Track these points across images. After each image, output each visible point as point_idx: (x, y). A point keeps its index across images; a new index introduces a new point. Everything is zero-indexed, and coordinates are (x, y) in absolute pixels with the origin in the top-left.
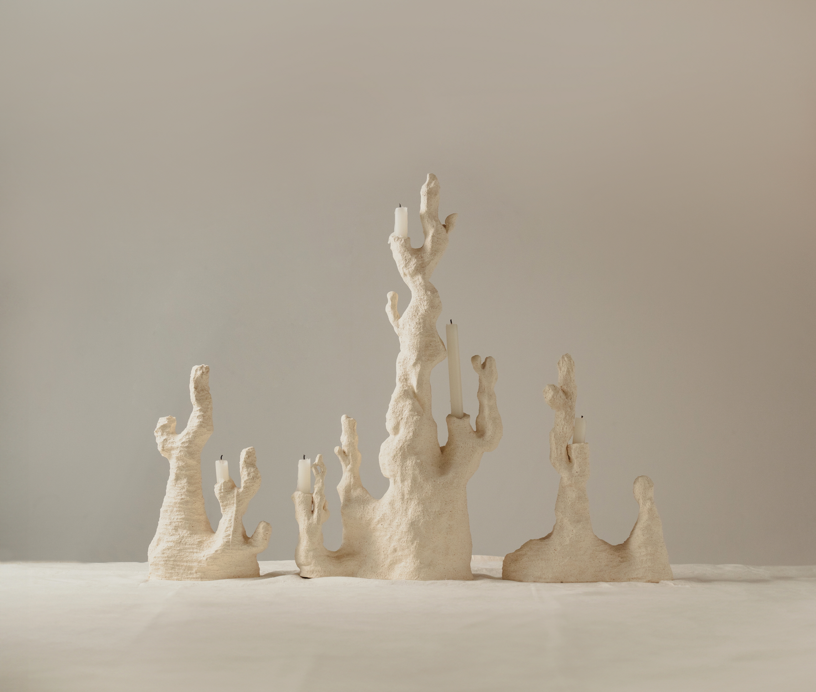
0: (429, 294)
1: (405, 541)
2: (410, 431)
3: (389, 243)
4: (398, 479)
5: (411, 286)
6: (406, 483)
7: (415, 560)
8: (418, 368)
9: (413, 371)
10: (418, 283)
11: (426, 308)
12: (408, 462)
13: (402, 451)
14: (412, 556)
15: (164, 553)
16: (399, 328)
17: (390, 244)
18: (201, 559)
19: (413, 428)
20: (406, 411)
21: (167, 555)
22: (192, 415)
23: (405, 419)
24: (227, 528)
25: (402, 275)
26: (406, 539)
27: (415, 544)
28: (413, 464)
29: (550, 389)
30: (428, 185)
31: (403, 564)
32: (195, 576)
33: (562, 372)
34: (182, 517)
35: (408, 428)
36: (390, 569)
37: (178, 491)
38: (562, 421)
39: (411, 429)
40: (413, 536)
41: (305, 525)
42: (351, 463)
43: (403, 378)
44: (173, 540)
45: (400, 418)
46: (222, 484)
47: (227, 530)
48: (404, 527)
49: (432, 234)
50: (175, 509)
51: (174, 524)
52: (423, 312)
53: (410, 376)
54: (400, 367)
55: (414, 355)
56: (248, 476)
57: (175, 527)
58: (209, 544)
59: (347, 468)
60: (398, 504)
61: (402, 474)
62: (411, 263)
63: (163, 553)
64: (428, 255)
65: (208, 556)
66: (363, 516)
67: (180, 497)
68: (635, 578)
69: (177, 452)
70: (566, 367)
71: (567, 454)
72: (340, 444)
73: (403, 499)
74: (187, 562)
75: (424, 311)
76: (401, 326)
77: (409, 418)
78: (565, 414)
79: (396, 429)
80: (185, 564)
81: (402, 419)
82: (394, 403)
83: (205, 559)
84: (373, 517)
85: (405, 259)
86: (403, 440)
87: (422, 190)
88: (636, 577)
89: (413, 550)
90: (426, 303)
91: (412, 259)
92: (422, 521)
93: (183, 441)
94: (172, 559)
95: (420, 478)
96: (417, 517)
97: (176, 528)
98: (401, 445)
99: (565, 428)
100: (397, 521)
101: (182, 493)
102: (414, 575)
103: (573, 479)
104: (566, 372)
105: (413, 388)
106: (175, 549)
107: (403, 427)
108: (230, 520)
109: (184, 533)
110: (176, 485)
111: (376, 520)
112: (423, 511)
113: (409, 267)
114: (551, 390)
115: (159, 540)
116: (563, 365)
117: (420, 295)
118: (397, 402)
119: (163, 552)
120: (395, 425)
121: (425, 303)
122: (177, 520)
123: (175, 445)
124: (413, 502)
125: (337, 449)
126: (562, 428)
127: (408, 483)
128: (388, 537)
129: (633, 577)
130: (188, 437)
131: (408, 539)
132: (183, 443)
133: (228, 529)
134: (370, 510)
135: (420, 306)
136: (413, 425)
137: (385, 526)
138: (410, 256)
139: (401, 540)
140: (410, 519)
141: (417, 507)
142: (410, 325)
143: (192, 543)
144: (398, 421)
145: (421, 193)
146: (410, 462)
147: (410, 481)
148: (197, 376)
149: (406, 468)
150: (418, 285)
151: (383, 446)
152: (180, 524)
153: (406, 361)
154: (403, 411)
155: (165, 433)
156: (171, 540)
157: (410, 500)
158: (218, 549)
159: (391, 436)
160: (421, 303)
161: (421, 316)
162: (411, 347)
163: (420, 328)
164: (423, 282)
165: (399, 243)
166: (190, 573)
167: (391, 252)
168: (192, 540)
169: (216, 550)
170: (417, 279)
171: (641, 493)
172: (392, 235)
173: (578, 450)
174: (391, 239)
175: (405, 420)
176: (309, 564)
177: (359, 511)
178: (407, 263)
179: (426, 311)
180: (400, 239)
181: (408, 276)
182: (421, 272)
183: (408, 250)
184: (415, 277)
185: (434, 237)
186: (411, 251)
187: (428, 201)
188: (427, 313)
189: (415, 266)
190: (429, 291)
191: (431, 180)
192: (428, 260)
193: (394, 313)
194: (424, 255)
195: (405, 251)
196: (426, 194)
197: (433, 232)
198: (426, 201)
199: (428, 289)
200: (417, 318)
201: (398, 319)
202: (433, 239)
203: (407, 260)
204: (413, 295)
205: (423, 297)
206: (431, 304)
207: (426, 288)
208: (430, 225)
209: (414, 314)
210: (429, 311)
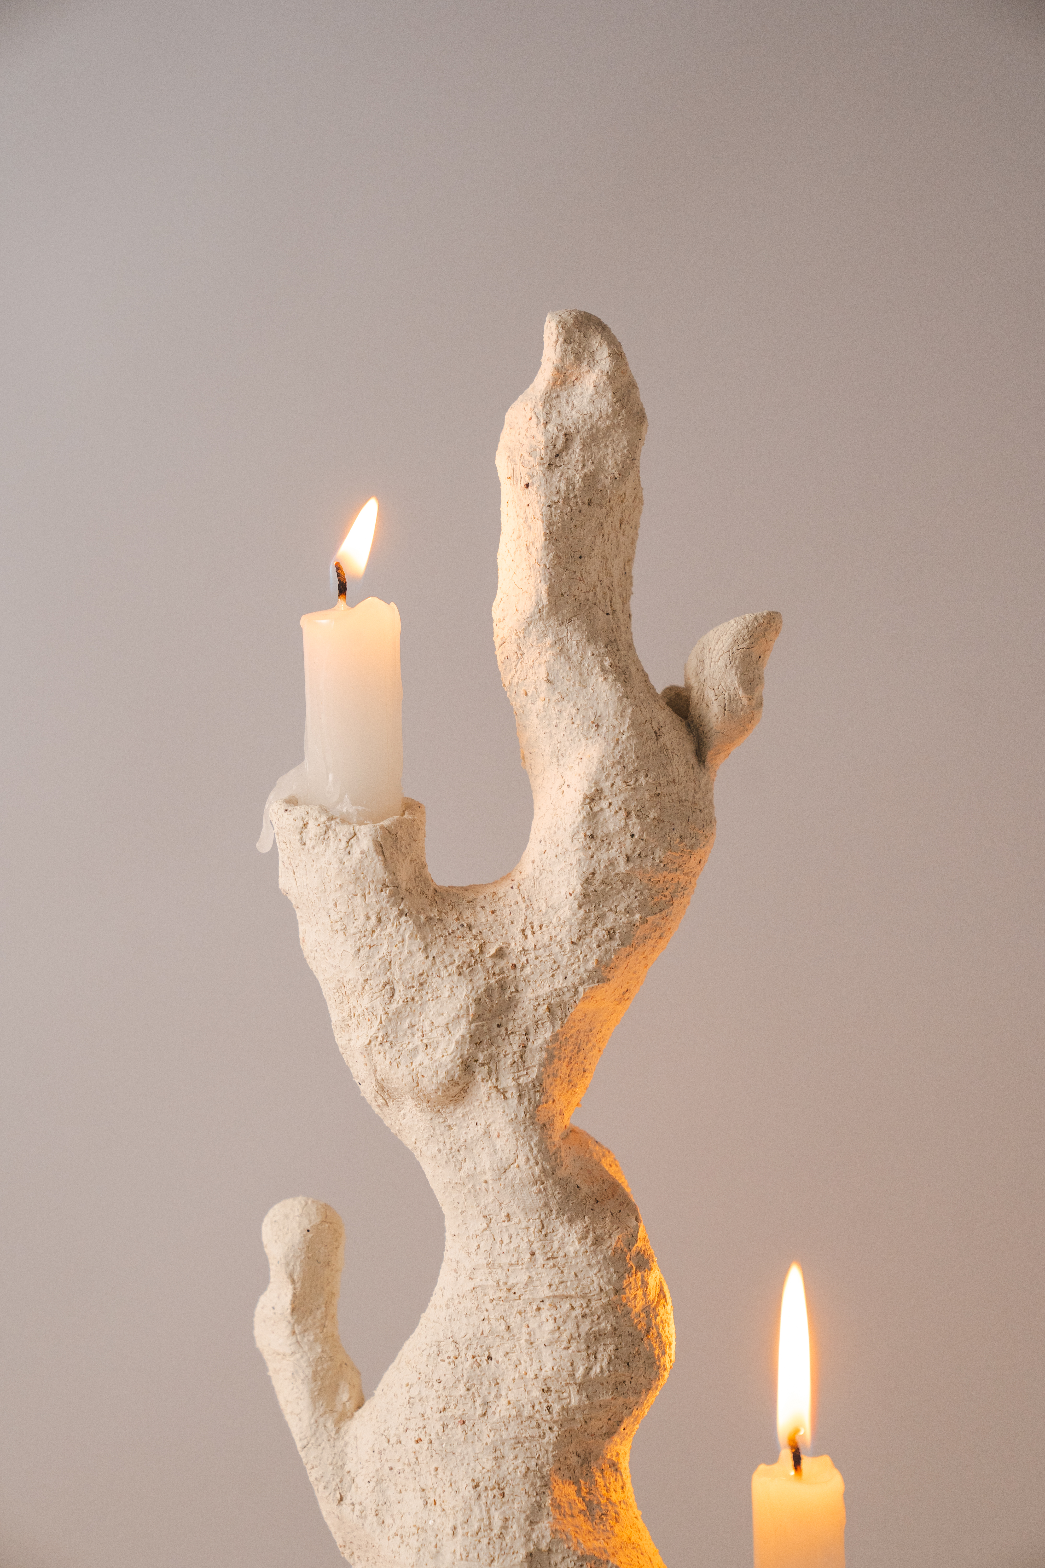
0: (571, 1250)
3: (263, 846)
5: (439, 1174)
10: (486, 1162)
11: (547, 1371)
16: (346, 1508)
17: (274, 851)
25: (369, 1091)
30: (550, 400)
49: (586, 784)
52: (524, 1398)
62: (432, 1009)
64: (556, 949)
75: (536, 1393)
85: (384, 980)
87: (506, 437)
90: (550, 1326)
91: (435, 981)
113: (416, 1041)
117: (504, 1260)
121: (544, 1324)
135: (508, 1346)
138: (421, 956)
142: (433, 1494)
145: (502, 464)
150: (489, 1176)
160: (515, 1321)
161: (514, 1429)
163: (501, 1536)
164: (521, 1161)
165: (335, 865)
170: (474, 1132)
172: (288, 784)
174: (280, 816)
178: (398, 1013)
179: (547, 1391)
180: (344, 830)
181: (409, 1104)
182: (507, 1081)
183: (401, 913)
184: (460, 1112)
185: (604, 804)
186: (429, 919)
187: (550, 524)
188: (556, 1408)
189: (458, 1036)
190: (571, 1221)
191: (578, 358)
192: (559, 982)
193: (315, 1373)
194: (530, 944)
195: (379, 920)
196: (539, 470)
197: (595, 767)
198: (539, 528)
199: (561, 1211)
200: (478, 1447)
201: (343, 1418)
202: (592, 817)
203: (399, 988)
204: (453, 1250)
205: (520, 1277)
206: (585, 1326)
207: (546, 1205)
208: (568, 707)
209: (458, 1413)
210: (573, 1389)
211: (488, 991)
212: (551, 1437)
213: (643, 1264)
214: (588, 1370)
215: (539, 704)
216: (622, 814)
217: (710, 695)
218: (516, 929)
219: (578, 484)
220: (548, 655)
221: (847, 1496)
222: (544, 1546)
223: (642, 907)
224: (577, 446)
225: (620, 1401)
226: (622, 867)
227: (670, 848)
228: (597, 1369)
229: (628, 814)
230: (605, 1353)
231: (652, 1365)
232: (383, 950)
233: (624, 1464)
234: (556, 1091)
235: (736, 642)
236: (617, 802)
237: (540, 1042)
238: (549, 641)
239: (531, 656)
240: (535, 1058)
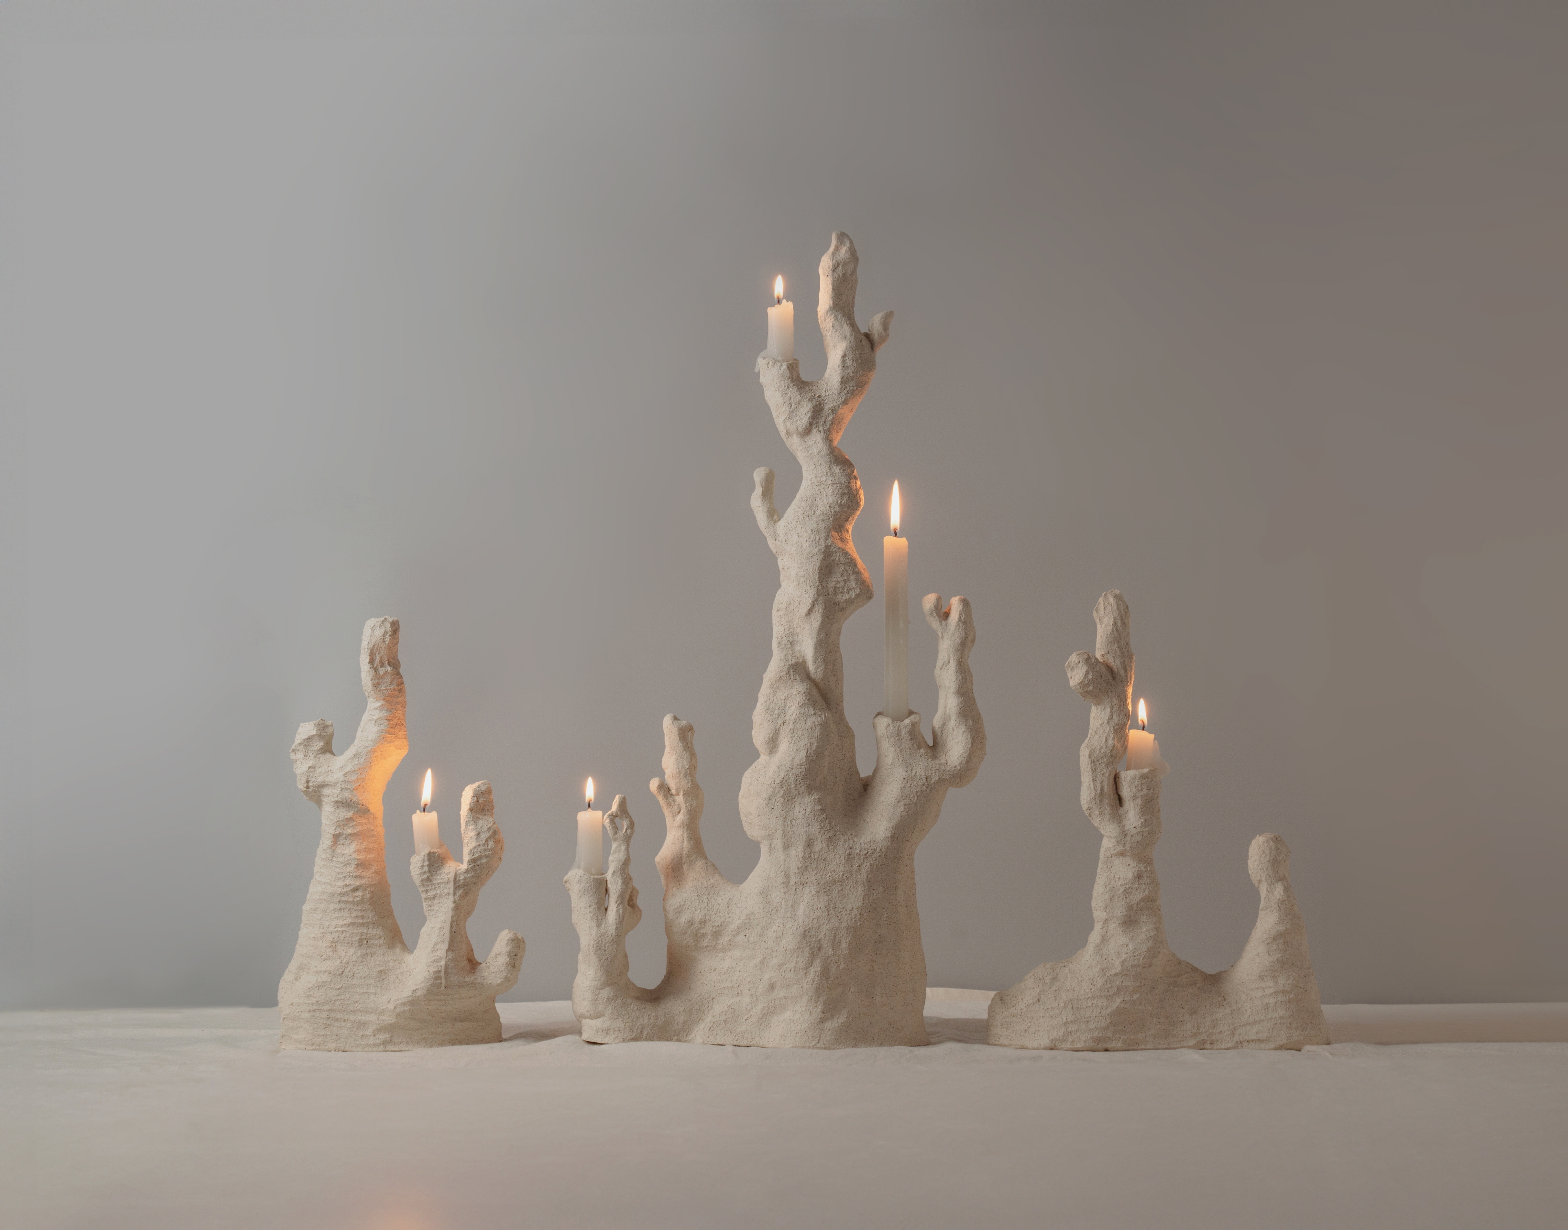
0: (837, 472)
1: (793, 970)
2: (802, 748)
3: (756, 370)
4: (778, 843)
5: (801, 456)
6: (793, 852)
7: (811, 1008)
8: (816, 620)
9: (807, 628)
10: (815, 450)
11: (831, 502)
12: (797, 810)
13: (785, 788)
14: (805, 998)
15: (311, 995)
16: (777, 541)
17: (759, 372)
18: (384, 1007)
19: (806, 741)
20: (793, 708)
21: (315, 999)
22: (365, 717)
23: (791, 723)
24: (436, 944)
25: (783, 435)
26: (793, 965)
27: (812, 975)
28: (807, 813)
29: (1081, 661)
30: (833, 254)
31: (788, 1014)
32: (371, 1041)
33: (1103, 626)
34: (345, 922)
35: (797, 742)
36: (763, 1025)
37: (338, 870)
38: (1104, 724)
39: (802, 743)
40: (807, 959)
41: (591, 938)
42: (682, 811)
43: (785, 640)
44: (328, 969)
45: (780, 722)
46: (426, 855)
47: (435, 949)
48: (790, 941)
49: (842, 353)
50: (332, 907)
51: (329, 937)
52: (824, 510)
53: (800, 637)
54: (779, 618)
55: (807, 596)
56: (477, 838)
57: (333, 942)
58: (400, 977)
59: (676, 820)
60: (777, 896)
61: (784, 835)
62: (801, 410)
63: (308, 996)
64: (834, 395)
65: (398, 1002)
66: (707, 917)
67: (340, 883)
68: (1253, 1041)
69: (335, 791)
70: (1113, 617)
71: (1115, 791)
72: (661, 773)
73: (786, 883)
74: (354, 1012)
75: (828, 508)
76: (782, 537)
77: (798, 720)
78: (1111, 711)
79: (773, 743)
80: (352, 1017)
81: (784, 723)
82: (768, 691)
83: (391, 1007)
84: (727, 920)
85: (789, 402)
86: (788, 765)
87: (822, 264)
88: (1255, 1037)
89: (807, 986)
90: (832, 491)
91: (802, 403)
92: (825, 928)
93: (348, 769)
94: (326, 1007)
95: (822, 842)
96: (815, 921)
97: (334, 945)
98: (782, 776)
99: (1111, 739)
100: (775, 928)
101: (345, 875)
102: (810, 1037)
103: (1128, 843)
104: (1111, 628)
105: (805, 662)
106: (332, 986)
107: (786, 740)
108: (441, 928)
109: (350, 953)
110: (334, 859)
111: (733, 927)
112: (828, 908)
113: (797, 418)
114: (1081, 663)
115: (301, 968)
116: (1107, 612)
117: (820, 475)
118: (774, 688)
119: (308, 993)
120: (771, 735)
121: (830, 491)
122: (336, 929)
123: (331, 779)
124: (807, 891)
125: (654, 784)
126: (1104, 740)
127: (797, 851)
128: (758, 960)
129: (1250, 1038)
130: (356, 763)
131: (798, 964)
132: (346, 773)
133: (438, 947)
134: (721, 905)
135: (820, 497)
136: (806, 736)
137: (751, 939)
138: (799, 396)
139: (785, 967)
140: (801, 924)
141: (816, 900)
142: (800, 535)
143: (365, 975)
144: (777, 727)
145: (821, 271)
146: (802, 809)
147: (800, 848)
148: (374, 640)
149: (794, 822)
150: (816, 454)
151: (748, 778)
152: (342, 936)
153: (791, 606)
154: (787, 708)
155: (311, 754)
156: (324, 969)
157: (801, 887)
158: (418, 987)
159: (763, 758)
160: (822, 490)
161: (822, 517)
162: (802, 579)
163: (818, 542)
164: (824, 449)
165: (777, 372)
166: (363, 1036)
167: (760, 389)
168: (366, 969)
169: (415, 988)
170: (812, 443)
171: (1265, 870)
172: (763, 354)
173: (1137, 783)
174: (761, 363)
175: (791, 726)
176: (598, 1016)
177: (700, 907)
178: (793, 411)
179: (830, 507)
180: (779, 364)
181: (795, 436)
182: (821, 428)
183: (794, 385)
184: (808, 438)
185: (847, 358)
186: (801, 387)
187: (833, 286)
188: (833, 511)
189: (808, 416)
190: (837, 465)
191: (841, 244)
192: (835, 404)
193: (768, 511)
194: (827, 394)
195: (788, 387)
196: (831, 272)
197: (844, 349)
198: (831, 286)
199: (835, 463)
200: (813, 522)
201: (775, 522)
202: (844, 361)
203: (793, 405)
204: (805, 474)
205: (824, 479)
206: (840, 491)
207: (831, 461)
208: (838, 334)
209: (807, 514)
210: (837, 506)
211: (816, 405)
212: (831, 519)
213: (856, 478)
214: (841, 502)
215: (830, 333)
216: (851, 361)
217: (875, 332)
218: (823, 391)
219: (841, 275)
220: (833, 320)
221: (909, 546)
222: (829, 544)
223: (856, 386)
224: (840, 266)
225: (849, 511)
226: (851, 375)
227: (864, 370)
228: (843, 502)
229: (853, 361)
230: (845, 498)
231: (858, 504)
232: (789, 395)
233: (850, 532)
234: (834, 432)
235: (882, 318)
236: (850, 358)
237: (829, 419)
238: (833, 316)
239: (828, 320)
240: (828, 423)
